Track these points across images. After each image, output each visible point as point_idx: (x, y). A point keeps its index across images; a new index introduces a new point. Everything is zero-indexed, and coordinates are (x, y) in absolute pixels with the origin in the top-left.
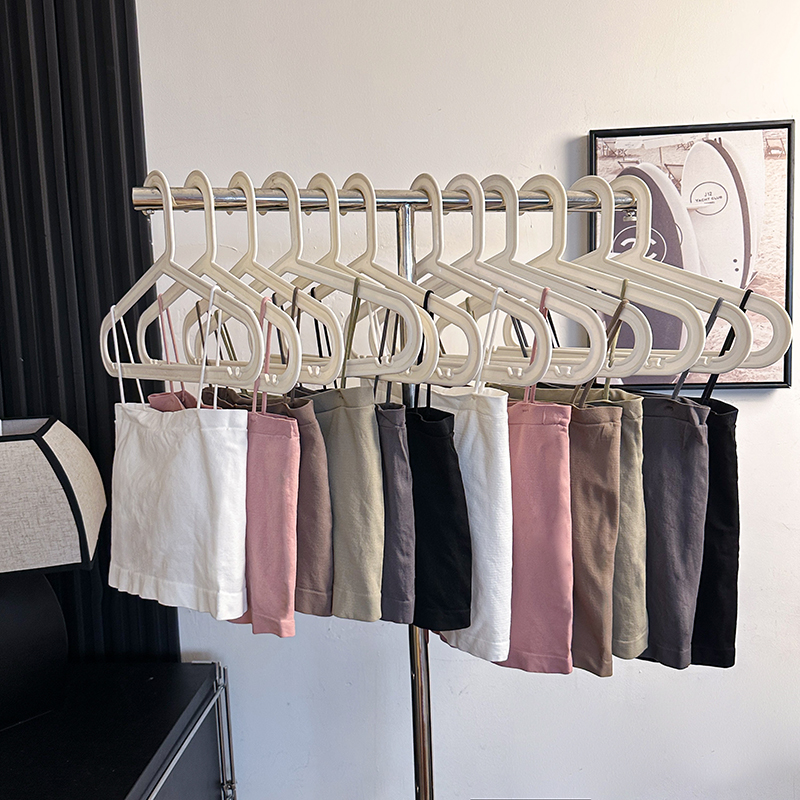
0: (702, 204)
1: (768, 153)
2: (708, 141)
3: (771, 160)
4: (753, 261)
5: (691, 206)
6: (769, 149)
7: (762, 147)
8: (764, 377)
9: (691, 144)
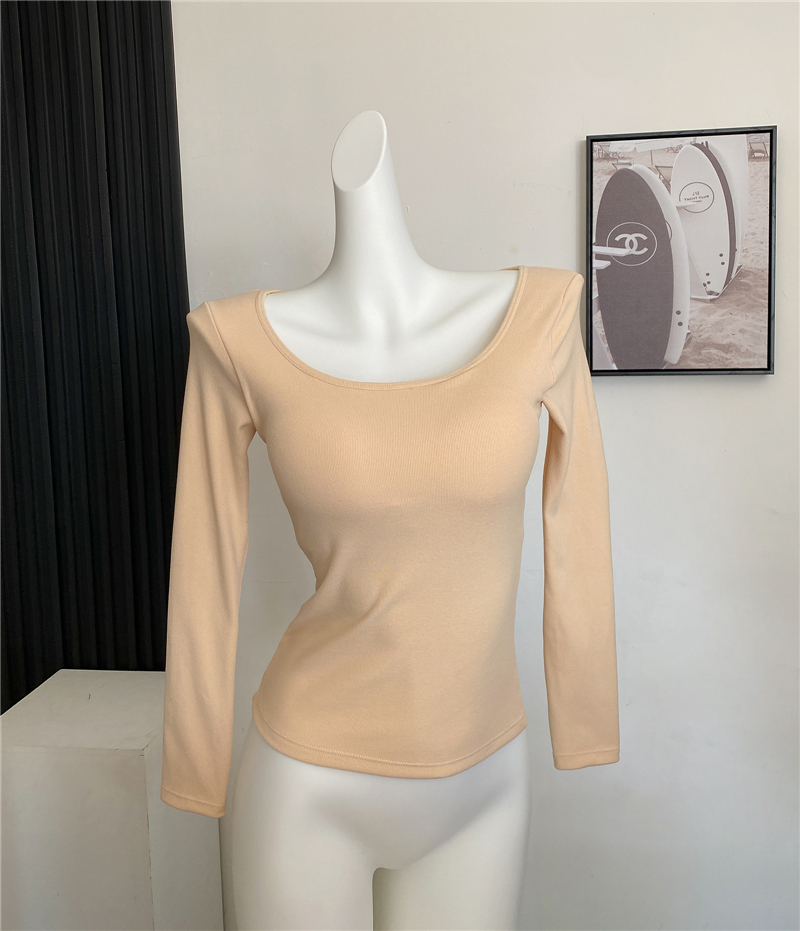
0: (689, 203)
1: (752, 155)
2: (695, 145)
3: (754, 163)
4: (739, 255)
5: (680, 204)
6: (752, 152)
7: (746, 149)
8: (749, 364)
9: (680, 147)
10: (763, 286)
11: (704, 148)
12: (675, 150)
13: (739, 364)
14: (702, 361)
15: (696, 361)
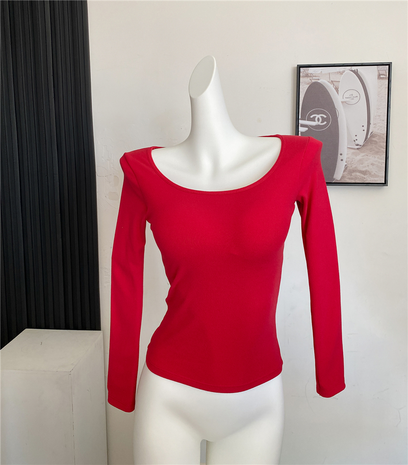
0: (348, 100)
1: (379, 77)
2: (352, 71)
3: (380, 80)
4: (371, 126)
5: (343, 100)
7: (377, 74)
8: (375, 181)
9: (344, 72)
10: (383, 142)
11: (356, 73)
12: (341, 73)
13: (370, 181)
14: (352, 179)
15: (349, 179)
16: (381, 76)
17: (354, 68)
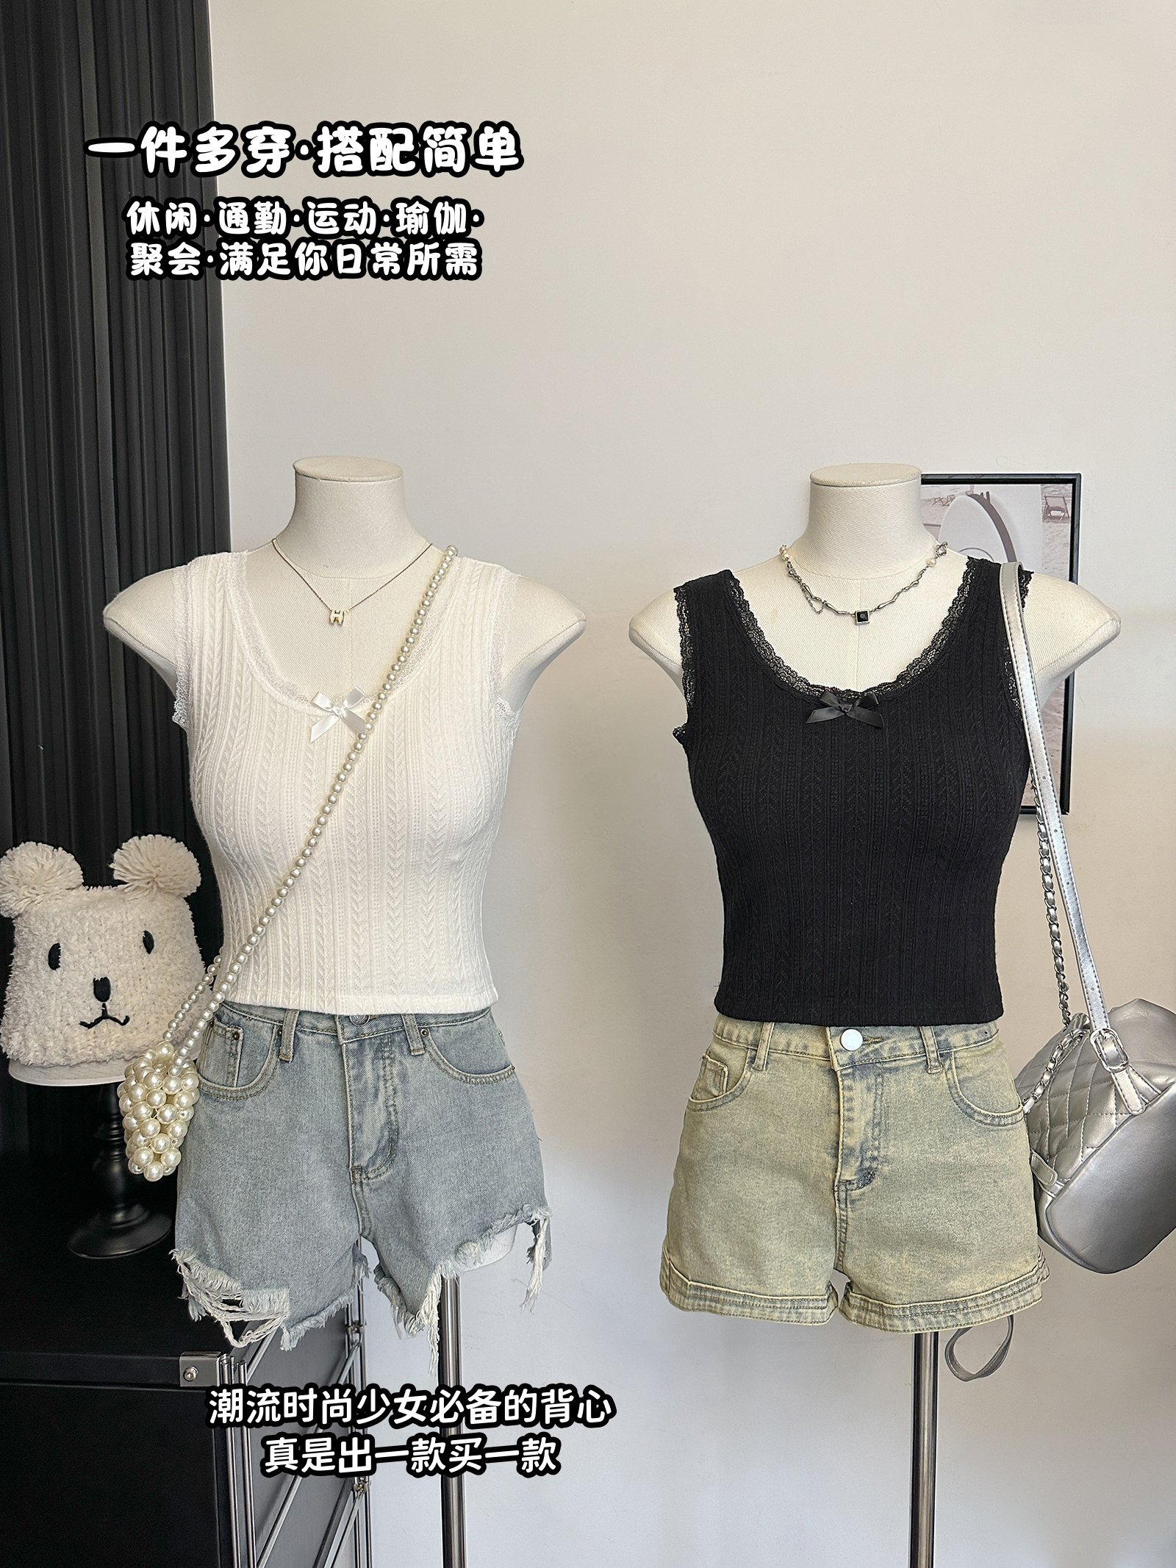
1: (1048, 514)
2: (973, 496)
3: (1050, 524)
6: (1048, 510)
7: (1040, 506)
9: (952, 498)
11: (985, 501)
12: (945, 502)
16: (1054, 513)
17: (979, 489)
